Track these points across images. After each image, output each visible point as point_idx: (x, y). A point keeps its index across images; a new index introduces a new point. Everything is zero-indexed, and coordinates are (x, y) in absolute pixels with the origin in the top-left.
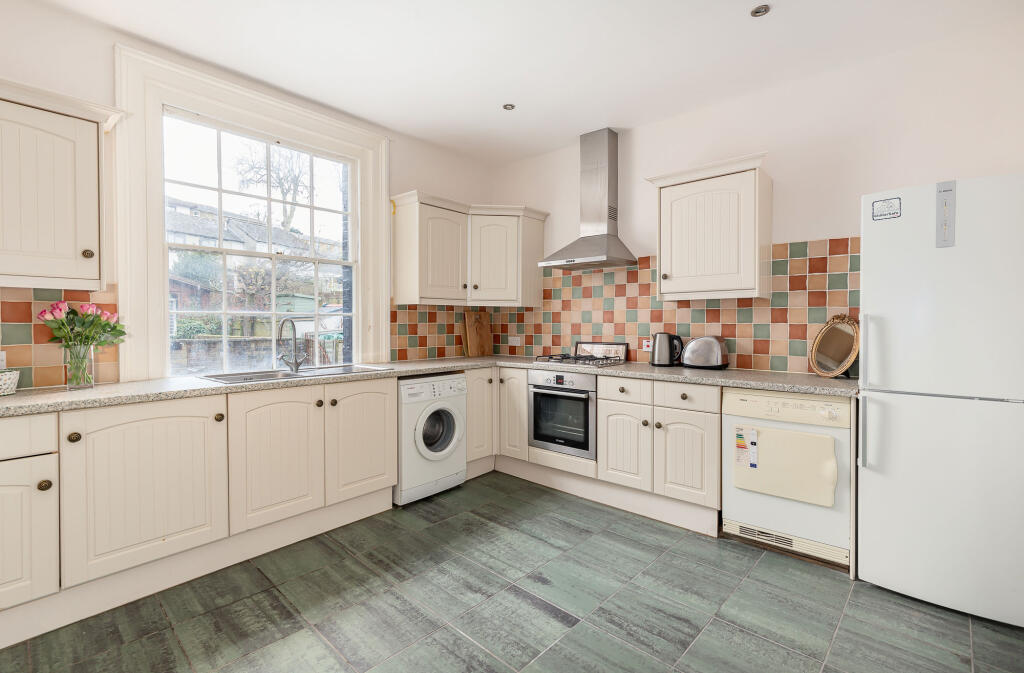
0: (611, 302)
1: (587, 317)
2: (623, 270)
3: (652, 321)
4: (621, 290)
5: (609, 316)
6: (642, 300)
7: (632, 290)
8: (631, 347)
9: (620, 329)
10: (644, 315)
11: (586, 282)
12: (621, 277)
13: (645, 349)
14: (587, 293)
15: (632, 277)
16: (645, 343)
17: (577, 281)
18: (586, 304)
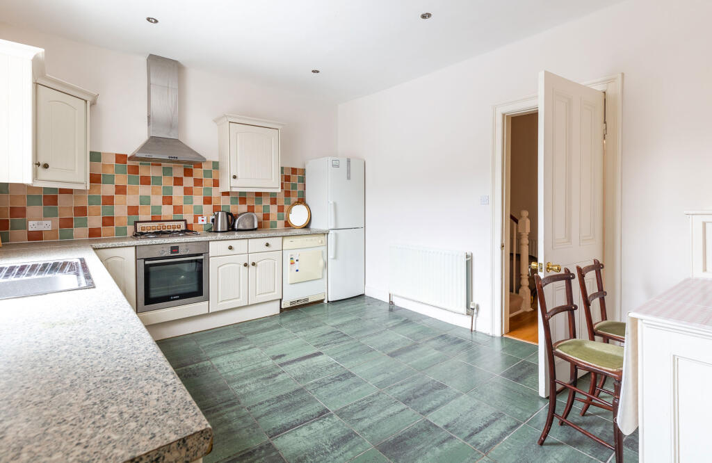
0: (169, 190)
1: (145, 200)
2: (180, 166)
3: (204, 204)
4: (178, 182)
5: (168, 200)
6: (196, 189)
7: (189, 182)
8: (188, 222)
9: (178, 210)
10: (198, 200)
11: (143, 171)
12: (179, 172)
13: (200, 222)
14: (146, 181)
15: (188, 172)
16: (200, 218)
17: (135, 170)
18: (144, 190)
